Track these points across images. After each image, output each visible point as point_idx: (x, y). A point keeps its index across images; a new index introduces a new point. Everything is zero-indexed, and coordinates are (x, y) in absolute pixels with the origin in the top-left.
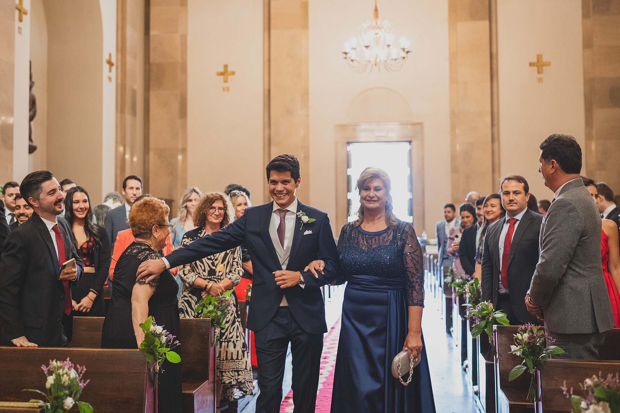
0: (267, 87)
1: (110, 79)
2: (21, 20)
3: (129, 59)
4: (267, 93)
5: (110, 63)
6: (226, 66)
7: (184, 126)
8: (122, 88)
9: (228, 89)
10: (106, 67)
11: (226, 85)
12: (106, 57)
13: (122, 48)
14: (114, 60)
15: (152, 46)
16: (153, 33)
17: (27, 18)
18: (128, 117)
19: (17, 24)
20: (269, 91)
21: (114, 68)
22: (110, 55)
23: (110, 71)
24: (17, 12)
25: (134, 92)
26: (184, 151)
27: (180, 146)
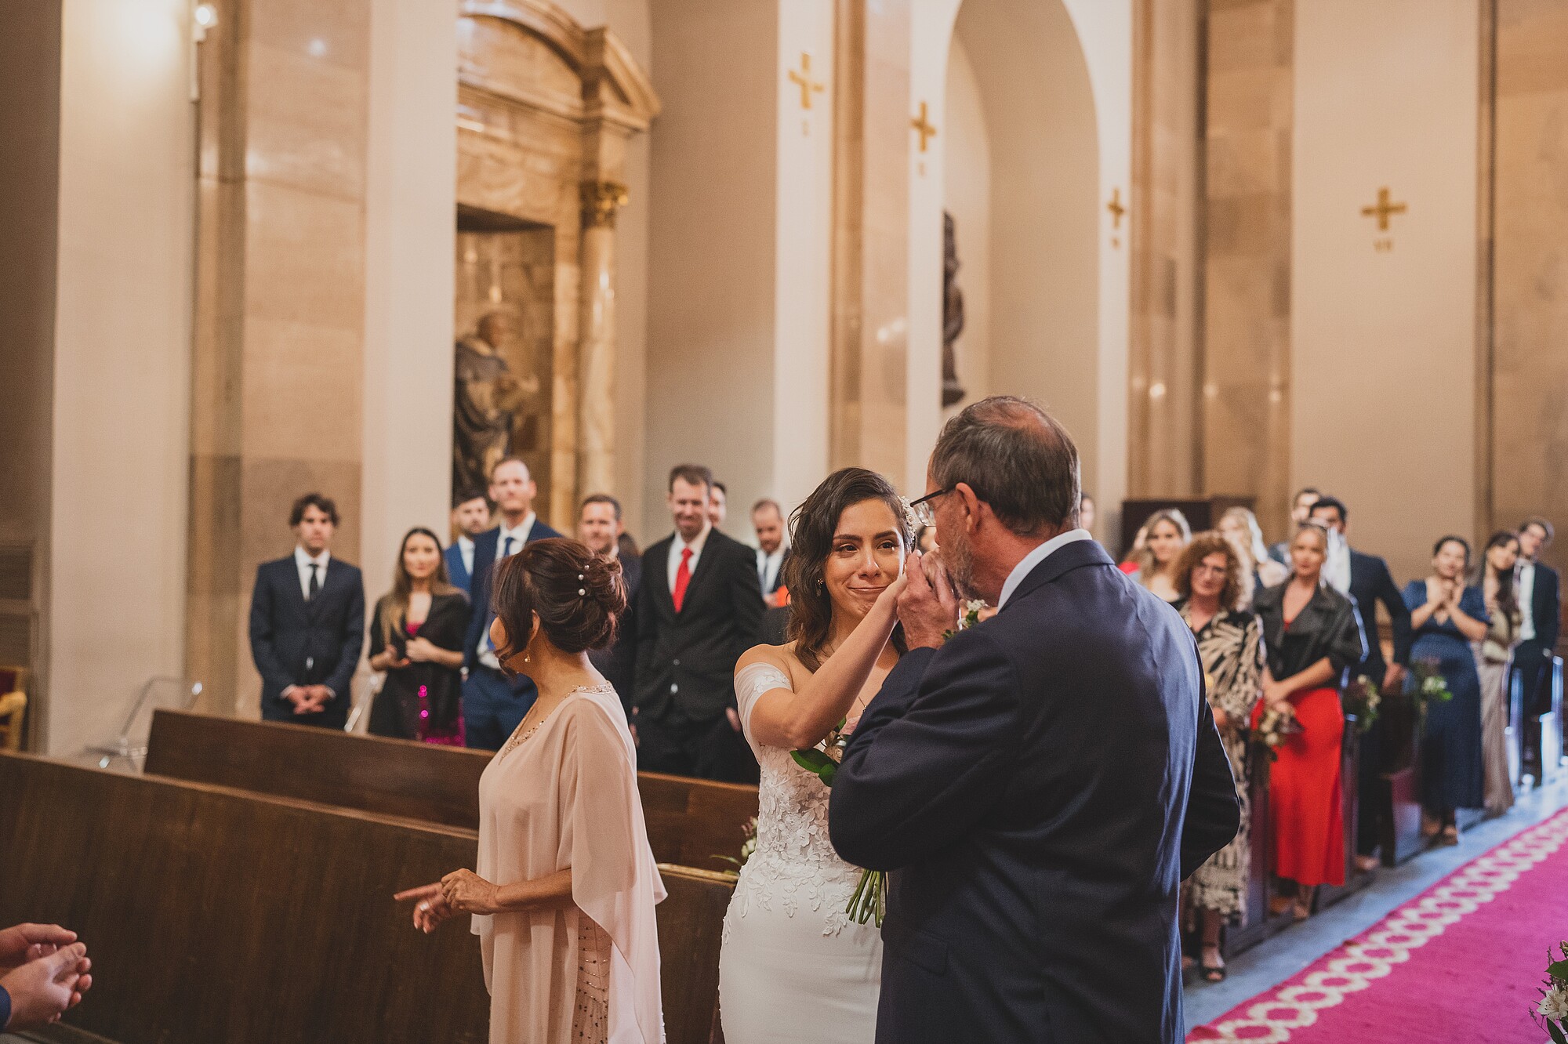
0: (1485, 234)
1: (1116, 243)
2: (923, 147)
3: (1159, 196)
4: (1485, 248)
5: (1117, 209)
6: (1384, 194)
7: (1285, 333)
8: (1142, 260)
9: (1388, 245)
10: (1106, 217)
11: (1383, 236)
12: (1106, 197)
13: (1143, 176)
14: (1125, 202)
15: (1212, 160)
16: (1214, 131)
17: (935, 143)
18: (1158, 321)
19: (915, 155)
20: (1491, 243)
21: (1125, 220)
22: (1116, 193)
23: (1116, 224)
24: (915, 135)
25: (1171, 267)
26: (1284, 387)
27: (1275, 379)
